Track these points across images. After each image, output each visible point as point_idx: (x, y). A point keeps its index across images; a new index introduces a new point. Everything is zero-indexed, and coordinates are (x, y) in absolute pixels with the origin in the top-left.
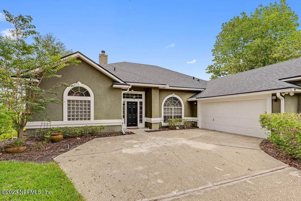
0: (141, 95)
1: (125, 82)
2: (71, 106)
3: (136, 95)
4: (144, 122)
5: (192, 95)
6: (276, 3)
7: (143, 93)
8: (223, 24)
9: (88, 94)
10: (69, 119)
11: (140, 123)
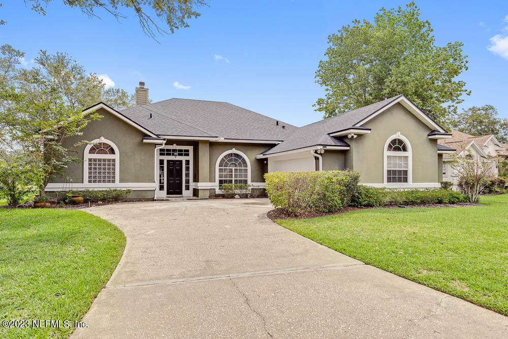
0: (188, 151)
1: (157, 135)
2: (93, 166)
3: (181, 151)
4: (191, 188)
5: (263, 150)
6: (400, 8)
7: (191, 148)
8: (329, 36)
9: (112, 151)
10: (90, 182)
11: (186, 190)
